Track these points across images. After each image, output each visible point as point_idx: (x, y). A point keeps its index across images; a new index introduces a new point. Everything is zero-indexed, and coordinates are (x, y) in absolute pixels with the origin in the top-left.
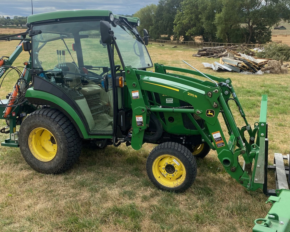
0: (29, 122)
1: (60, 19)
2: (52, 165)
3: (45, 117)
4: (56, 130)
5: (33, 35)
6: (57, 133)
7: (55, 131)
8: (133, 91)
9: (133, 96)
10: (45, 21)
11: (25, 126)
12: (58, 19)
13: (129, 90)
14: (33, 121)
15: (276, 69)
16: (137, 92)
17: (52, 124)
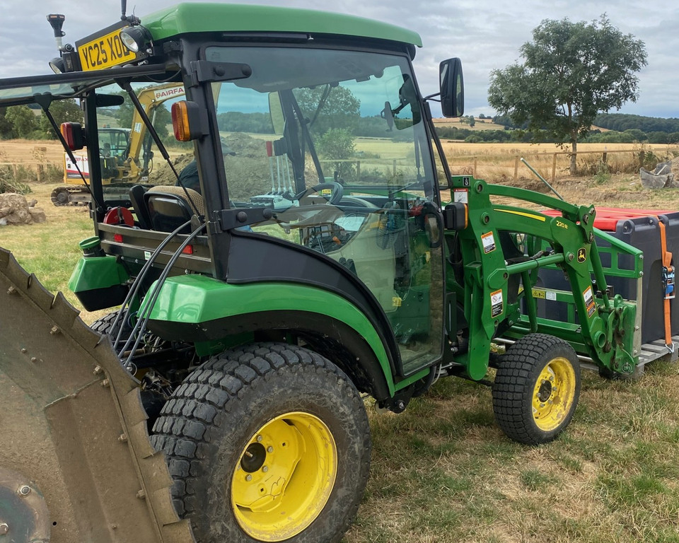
0: (243, 413)
1: (313, 35)
2: (327, 528)
3: (301, 369)
4: (339, 400)
5: (217, 78)
6: (342, 410)
7: (338, 404)
8: (483, 234)
9: (485, 246)
10: (269, 35)
11: (222, 435)
12: (308, 34)
13: (476, 232)
14: (259, 401)
15: (22, 214)
16: (490, 234)
17: (327, 385)
